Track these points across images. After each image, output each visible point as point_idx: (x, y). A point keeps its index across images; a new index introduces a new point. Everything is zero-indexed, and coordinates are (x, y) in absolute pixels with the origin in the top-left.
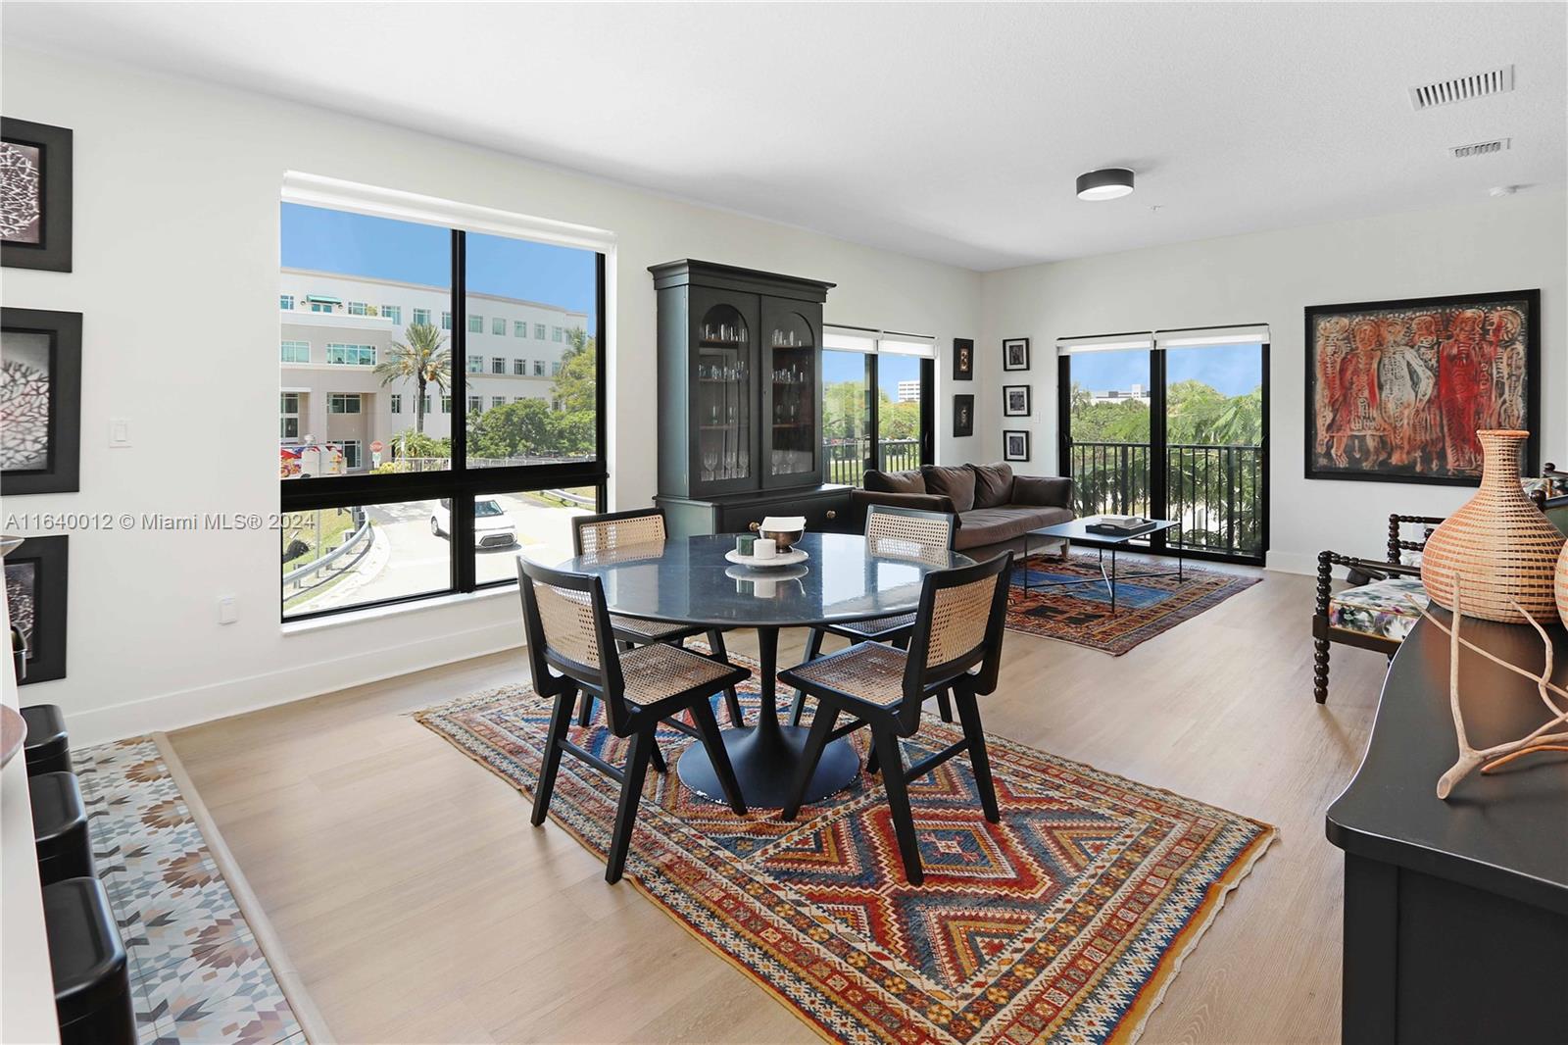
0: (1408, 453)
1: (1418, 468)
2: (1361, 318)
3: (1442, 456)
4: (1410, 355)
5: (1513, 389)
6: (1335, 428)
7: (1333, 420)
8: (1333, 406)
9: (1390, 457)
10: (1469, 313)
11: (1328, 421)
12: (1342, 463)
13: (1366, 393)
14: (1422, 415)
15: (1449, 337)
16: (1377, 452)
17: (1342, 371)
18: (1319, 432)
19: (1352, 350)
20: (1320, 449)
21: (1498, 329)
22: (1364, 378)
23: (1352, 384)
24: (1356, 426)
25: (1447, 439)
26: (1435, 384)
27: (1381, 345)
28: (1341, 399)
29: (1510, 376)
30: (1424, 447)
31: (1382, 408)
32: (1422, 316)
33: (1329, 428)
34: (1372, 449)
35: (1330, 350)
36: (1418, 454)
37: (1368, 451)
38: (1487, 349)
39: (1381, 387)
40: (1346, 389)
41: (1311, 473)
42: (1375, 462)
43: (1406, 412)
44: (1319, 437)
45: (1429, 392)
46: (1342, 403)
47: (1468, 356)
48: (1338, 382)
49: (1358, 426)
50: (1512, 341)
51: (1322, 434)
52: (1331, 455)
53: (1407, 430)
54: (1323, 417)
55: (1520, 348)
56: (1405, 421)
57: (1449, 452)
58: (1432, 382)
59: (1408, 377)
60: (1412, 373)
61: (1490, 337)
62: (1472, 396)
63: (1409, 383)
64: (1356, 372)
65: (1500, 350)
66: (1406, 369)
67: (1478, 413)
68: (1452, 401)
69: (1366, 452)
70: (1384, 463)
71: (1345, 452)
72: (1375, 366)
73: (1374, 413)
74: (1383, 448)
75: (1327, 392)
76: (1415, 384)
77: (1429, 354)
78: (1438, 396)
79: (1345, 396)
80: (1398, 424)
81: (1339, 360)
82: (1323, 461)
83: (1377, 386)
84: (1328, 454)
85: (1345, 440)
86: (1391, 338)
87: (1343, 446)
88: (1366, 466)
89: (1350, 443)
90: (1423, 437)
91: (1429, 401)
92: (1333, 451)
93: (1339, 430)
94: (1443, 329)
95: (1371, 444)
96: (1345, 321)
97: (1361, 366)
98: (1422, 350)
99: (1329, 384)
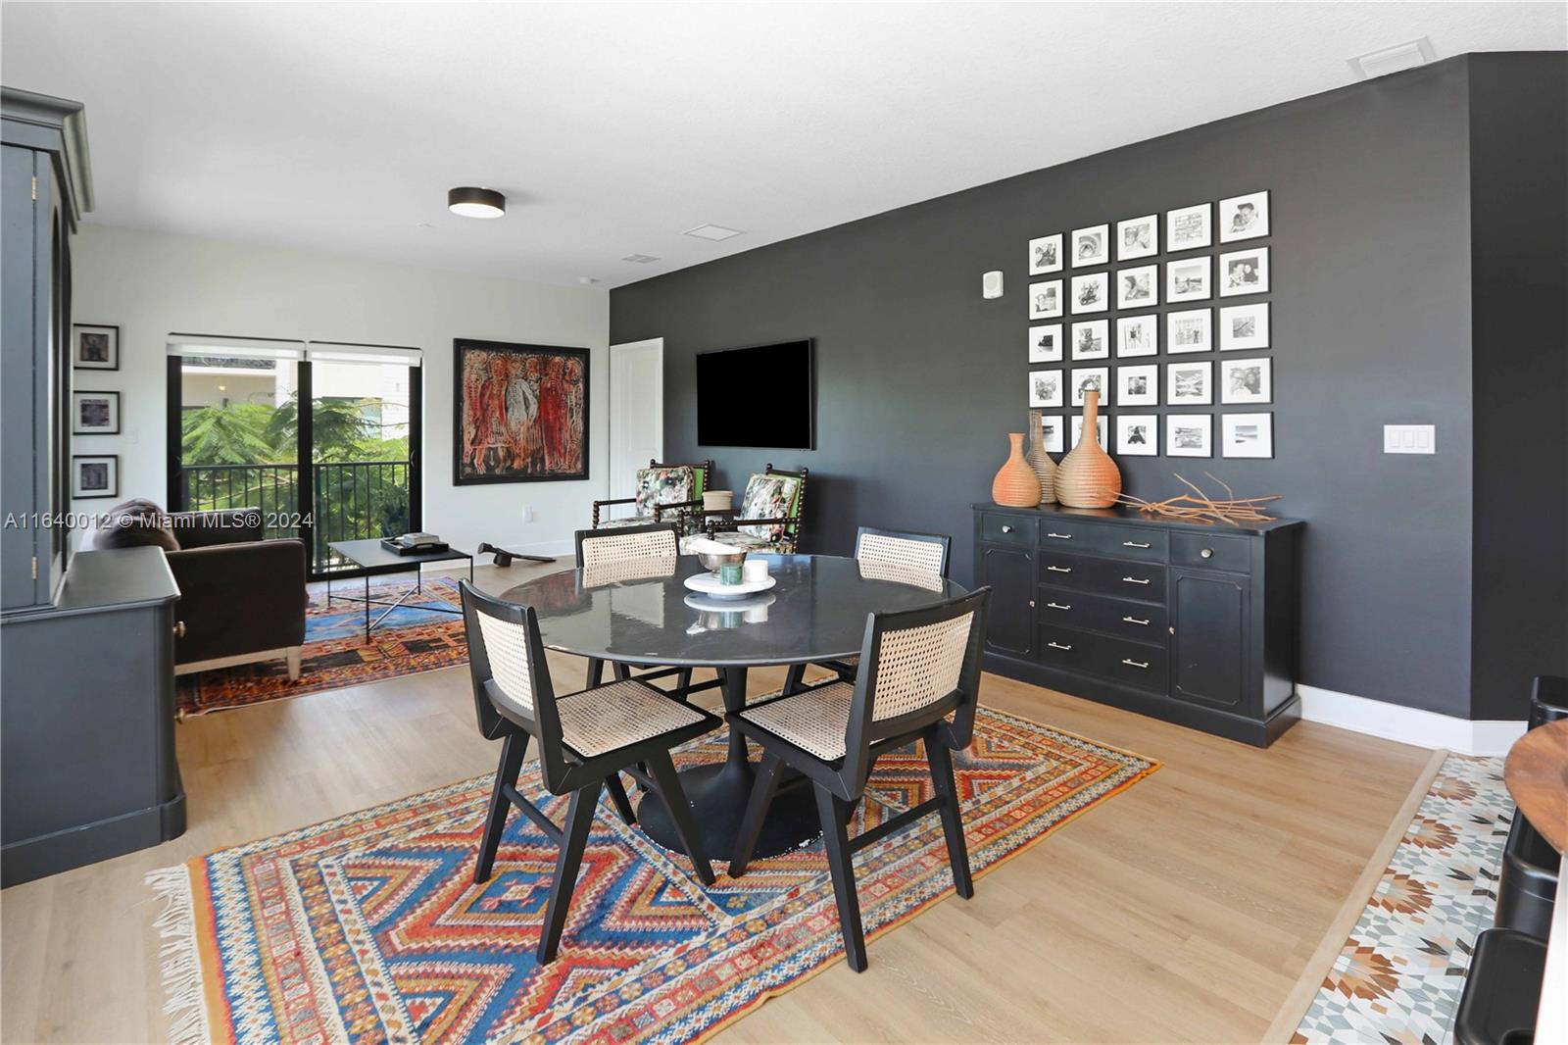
0: (524, 460)
1: (529, 471)
2: (494, 353)
3: (543, 461)
4: (525, 385)
5: (578, 413)
6: (477, 441)
7: (476, 436)
8: (475, 424)
9: (512, 464)
10: (557, 359)
11: (473, 436)
12: (482, 471)
13: (498, 414)
14: (531, 431)
15: (546, 375)
16: (505, 460)
17: (482, 395)
18: (465, 445)
19: (489, 379)
20: (467, 460)
21: (571, 373)
22: (496, 402)
23: (488, 405)
24: (491, 440)
25: (545, 448)
26: (539, 408)
27: (507, 376)
28: (481, 418)
29: (576, 404)
30: (533, 454)
31: (506, 425)
32: (533, 359)
33: (473, 442)
34: (501, 457)
35: (474, 377)
36: (529, 460)
37: (499, 459)
38: (566, 385)
39: (507, 409)
40: (484, 410)
41: (460, 480)
42: (503, 467)
43: (522, 429)
44: (466, 450)
45: (535, 414)
46: (481, 423)
47: (556, 389)
48: (478, 404)
49: (493, 440)
50: (577, 381)
51: (468, 448)
52: (474, 464)
53: (522, 443)
54: (470, 431)
55: (581, 385)
56: (522, 435)
57: (546, 457)
58: (536, 406)
59: (523, 403)
60: (526, 399)
61: (567, 378)
62: (558, 418)
63: (524, 407)
64: (491, 396)
65: (572, 386)
66: (522, 397)
67: (560, 429)
68: (547, 421)
69: (497, 460)
70: (510, 468)
71: (484, 461)
72: (503, 392)
73: (503, 430)
74: (509, 456)
75: (471, 412)
76: (527, 408)
77: (536, 386)
78: (539, 417)
79: (483, 415)
80: (518, 438)
81: (480, 387)
82: (468, 470)
83: (504, 408)
84: (472, 464)
85: (483, 452)
86: (513, 372)
87: (482, 456)
88: (498, 471)
89: (487, 452)
90: (532, 447)
91: (535, 421)
92: (475, 461)
93: (480, 443)
94: (543, 368)
95: (501, 454)
96: (484, 355)
97: (495, 392)
98: (532, 383)
99: (474, 409)
